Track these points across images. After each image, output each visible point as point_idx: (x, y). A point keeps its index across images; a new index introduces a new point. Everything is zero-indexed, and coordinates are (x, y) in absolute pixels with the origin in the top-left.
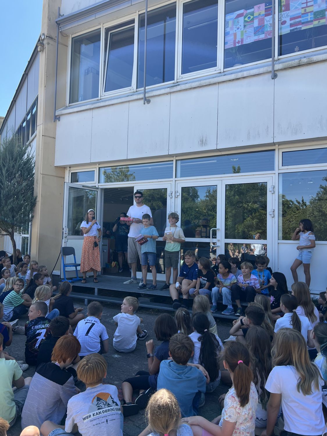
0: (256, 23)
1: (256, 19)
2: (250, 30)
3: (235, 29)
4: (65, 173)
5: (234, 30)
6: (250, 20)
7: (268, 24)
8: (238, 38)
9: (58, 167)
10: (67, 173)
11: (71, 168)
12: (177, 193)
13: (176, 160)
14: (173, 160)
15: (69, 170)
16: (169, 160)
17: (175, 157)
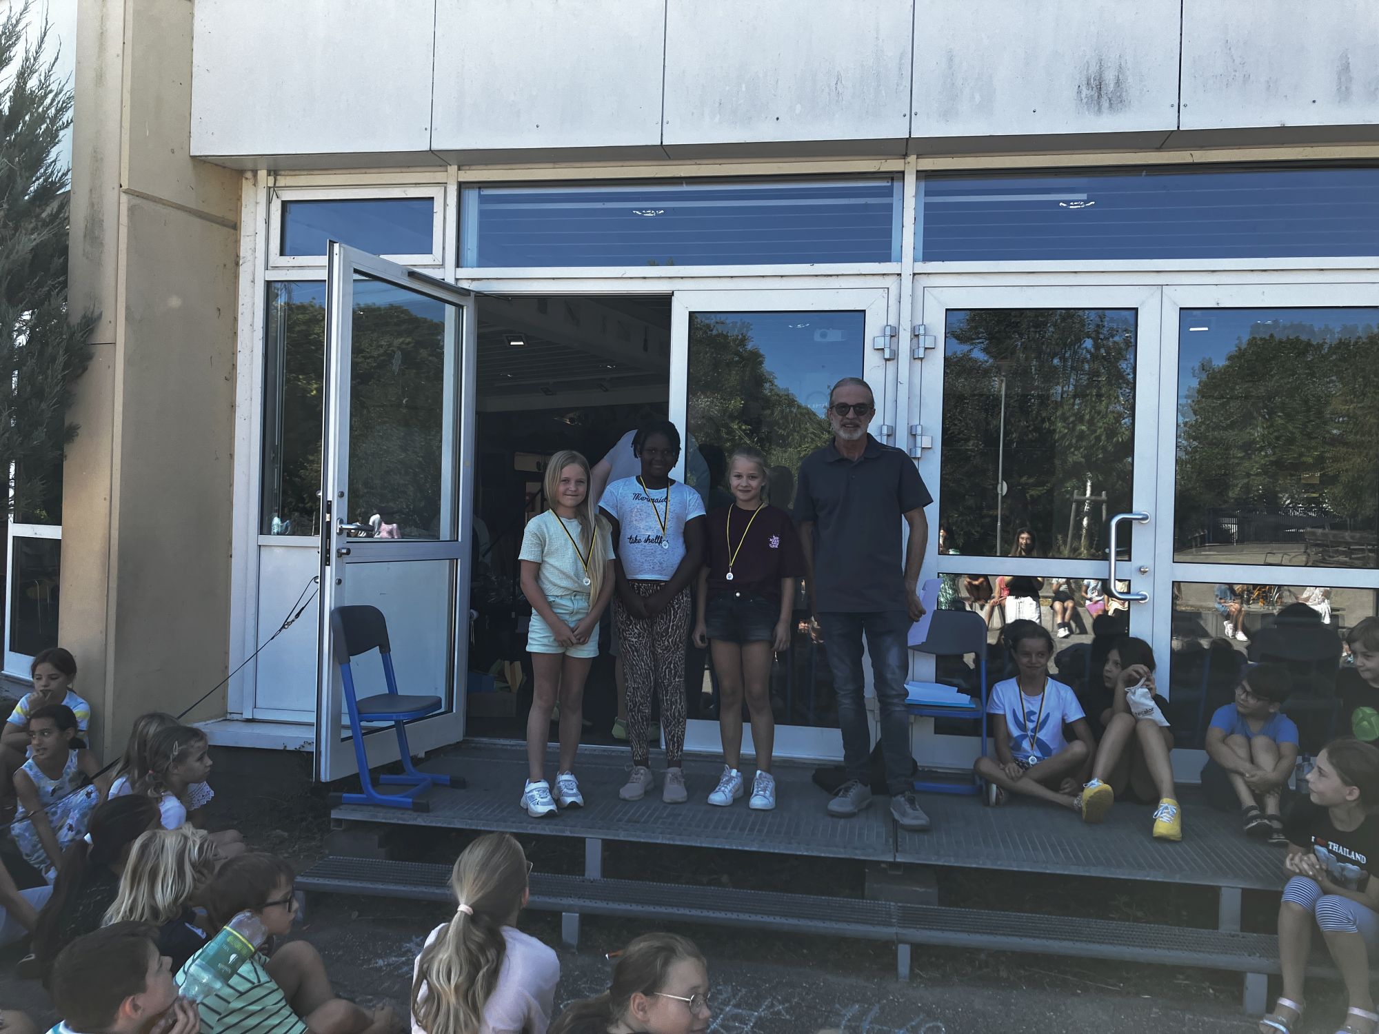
4: (239, 198)
9: (205, 162)
10: (257, 203)
11: (278, 177)
12: (921, 338)
13: (917, 171)
14: (903, 173)
15: (271, 184)
16: (881, 170)
17: (914, 157)
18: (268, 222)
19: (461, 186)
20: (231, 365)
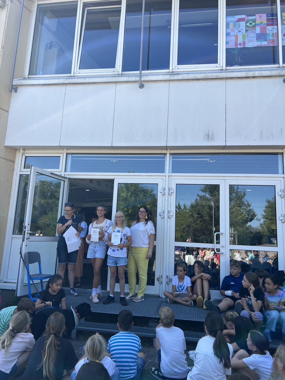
0: (258, 30)
1: (258, 26)
2: (252, 36)
3: (236, 31)
4: (15, 156)
5: (236, 33)
6: (252, 26)
7: (270, 33)
8: (240, 40)
9: (8, 147)
10: (19, 157)
12: (170, 190)
13: (170, 153)
14: (167, 153)
15: (23, 152)
16: (162, 153)
17: (169, 150)
18: (21, 161)
19: (67, 154)
20: (10, 194)
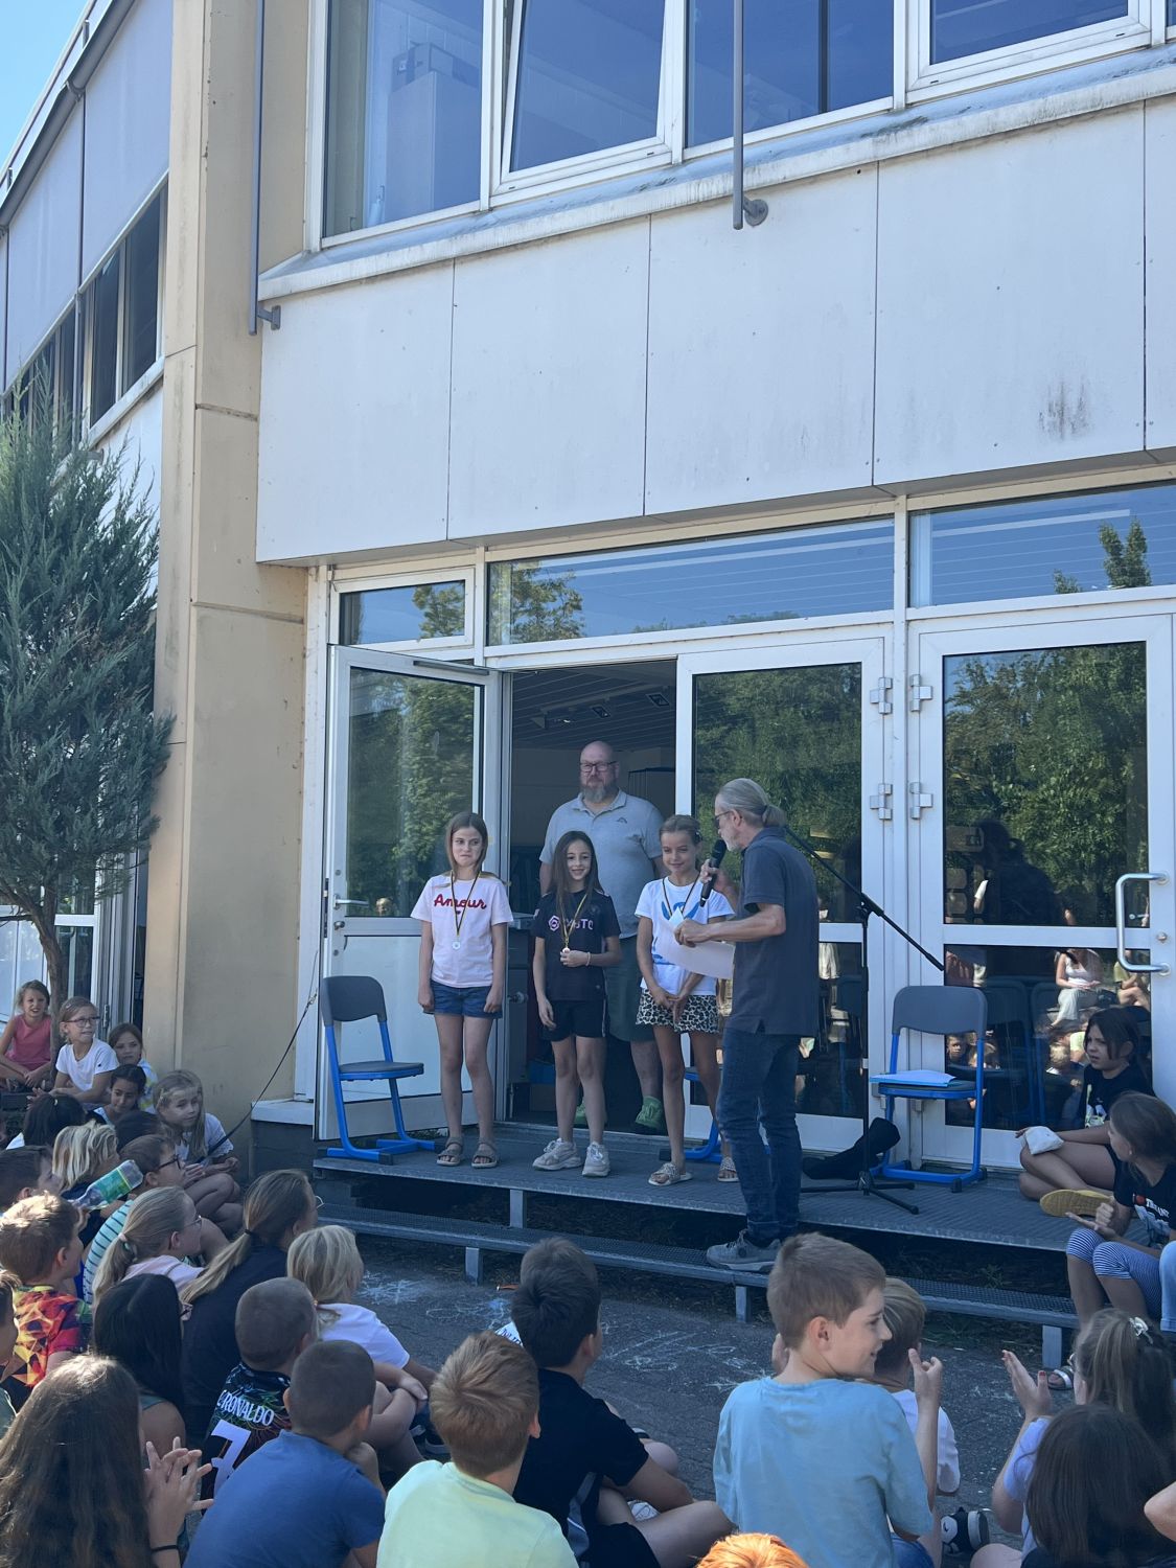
4: (305, 594)
9: (270, 565)
10: (319, 597)
11: (337, 571)
12: (916, 689)
13: (909, 511)
15: (330, 579)
16: (872, 514)
17: (905, 497)
18: (328, 615)
19: (489, 565)
20: (299, 754)
